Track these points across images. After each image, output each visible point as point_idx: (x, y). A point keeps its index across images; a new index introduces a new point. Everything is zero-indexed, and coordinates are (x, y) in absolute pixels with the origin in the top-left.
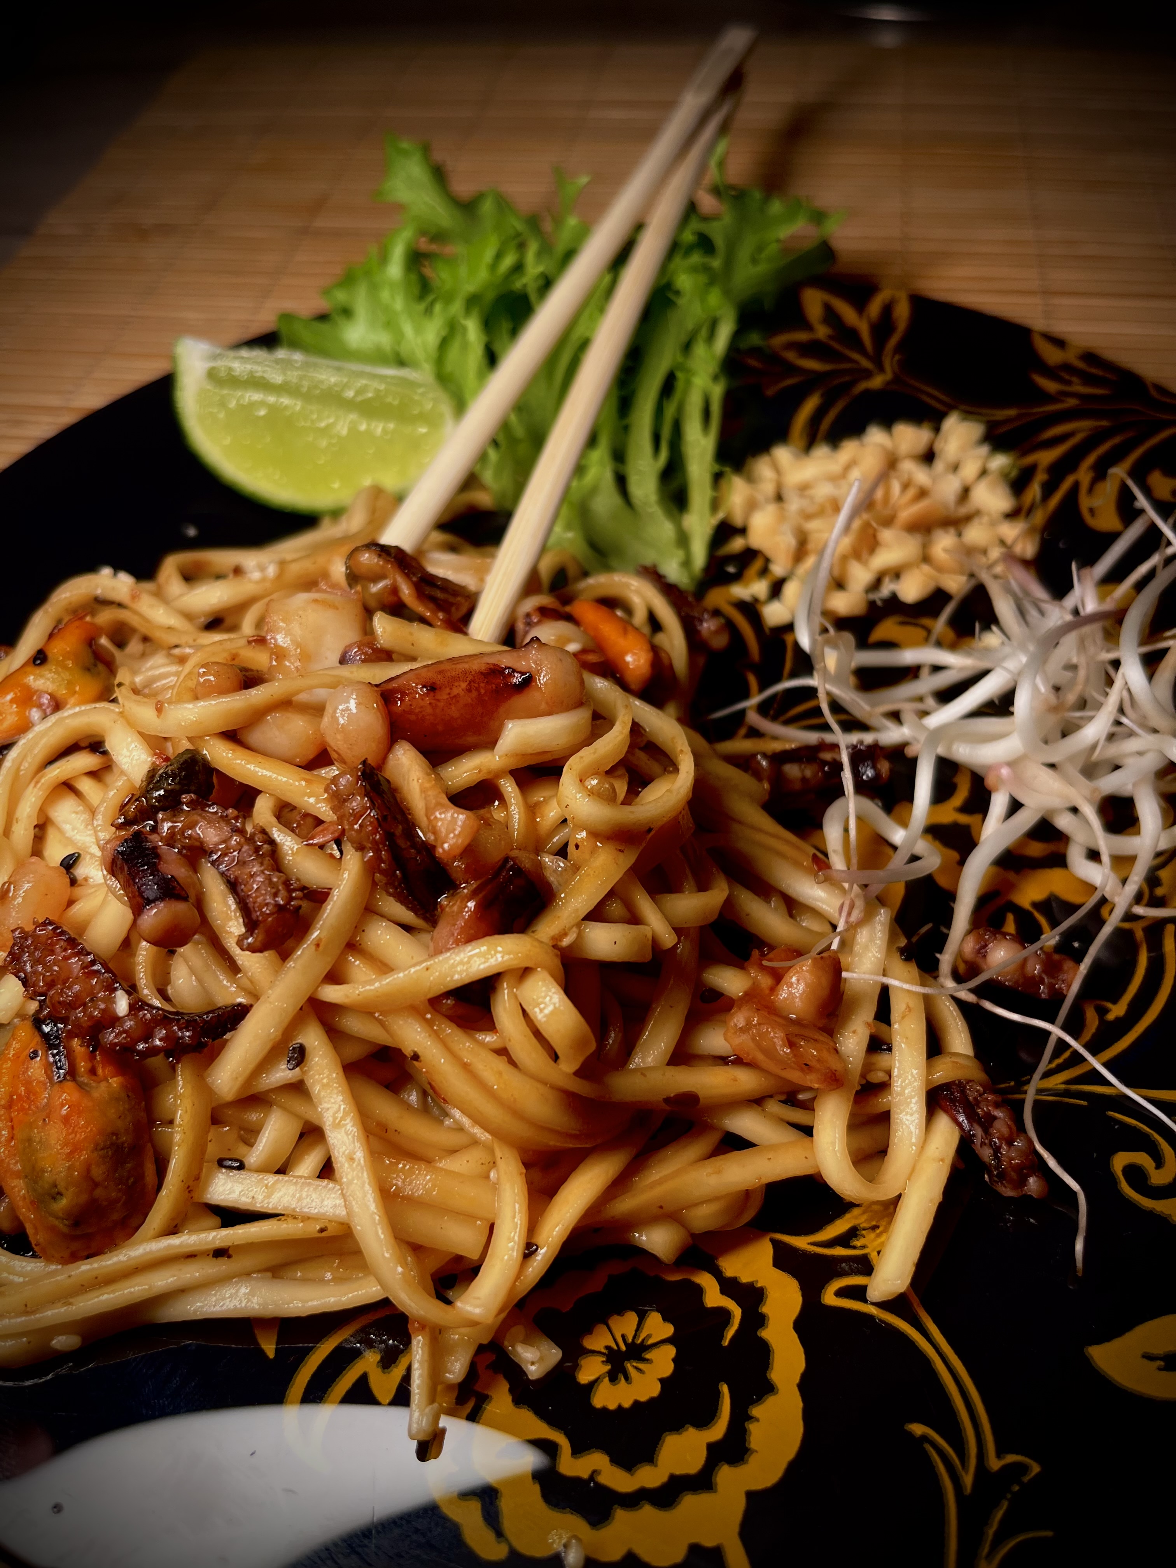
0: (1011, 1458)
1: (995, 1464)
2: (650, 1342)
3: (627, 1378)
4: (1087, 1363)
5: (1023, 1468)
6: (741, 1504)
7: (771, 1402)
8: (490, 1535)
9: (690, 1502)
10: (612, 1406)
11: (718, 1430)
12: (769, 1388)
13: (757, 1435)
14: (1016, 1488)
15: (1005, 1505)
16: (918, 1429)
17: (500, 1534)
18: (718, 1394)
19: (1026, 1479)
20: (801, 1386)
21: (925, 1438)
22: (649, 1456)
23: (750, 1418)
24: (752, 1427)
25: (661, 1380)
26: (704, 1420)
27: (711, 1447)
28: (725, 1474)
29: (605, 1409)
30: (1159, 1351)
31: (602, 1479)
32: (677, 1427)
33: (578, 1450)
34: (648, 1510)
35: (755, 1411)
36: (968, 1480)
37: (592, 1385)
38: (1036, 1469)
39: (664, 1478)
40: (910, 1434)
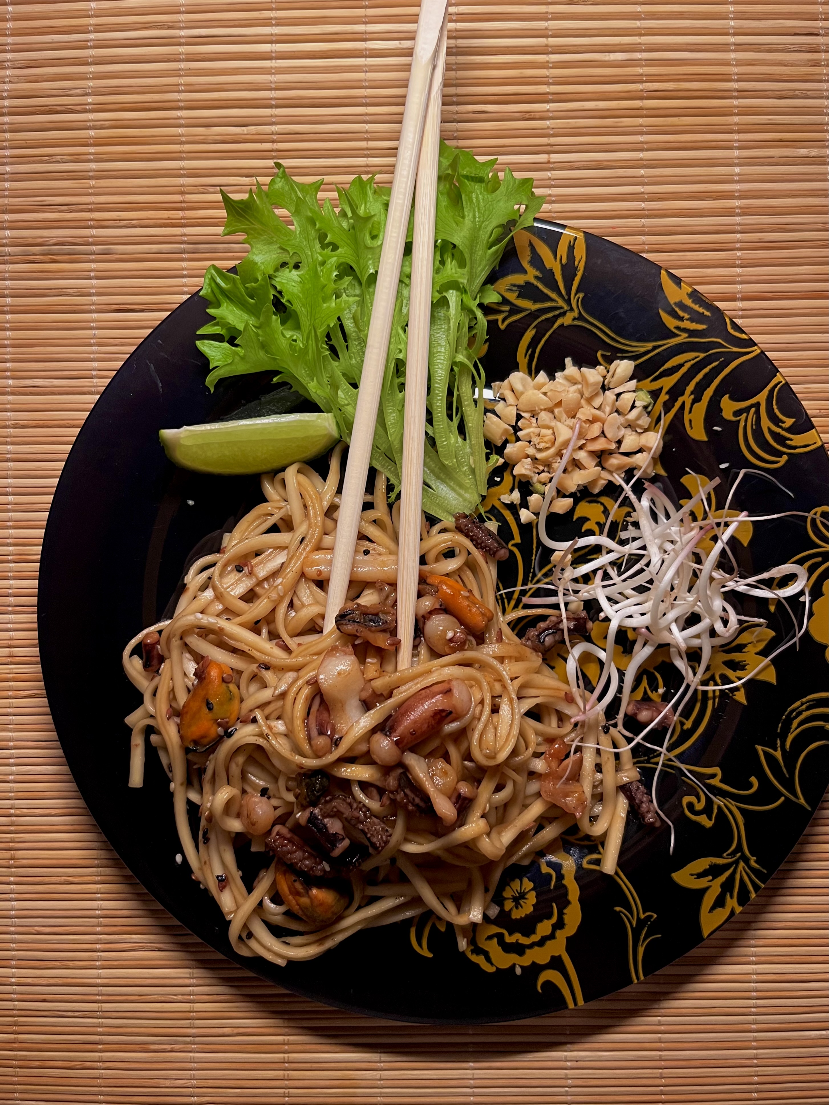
0: (647, 914)
1: (642, 916)
2: (526, 891)
3: (522, 907)
4: (671, 879)
5: (651, 916)
6: (565, 941)
7: (570, 907)
8: (489, 965)
9: (548, 943)
10: (518, 917)
11: (554, 919)
12: (569, 903)
13: (566, 918)
14: (649, 923)
15: (646, 928)
16: (618, 909)
17: (492, 964)
18: (552, 907)
19: (652, 920)
20: (579, 900)
21: (620, 911)
22: (534, 932)
23: (564, 914)
24: (565, 917)
25: (533, 905)
26: (549, 917)
27: (553, 925)
28: (558, 933)
29: (516, 919)
30: (695, 872)
31: (520, 942)
32: (541, 921)
33: (510, 934)
34: (536, 948)
35: (565, 911)
36: (634, 923)
37: (511, 910)
38: (655, 916)
39: (540, 938)
40: (616, 911)
